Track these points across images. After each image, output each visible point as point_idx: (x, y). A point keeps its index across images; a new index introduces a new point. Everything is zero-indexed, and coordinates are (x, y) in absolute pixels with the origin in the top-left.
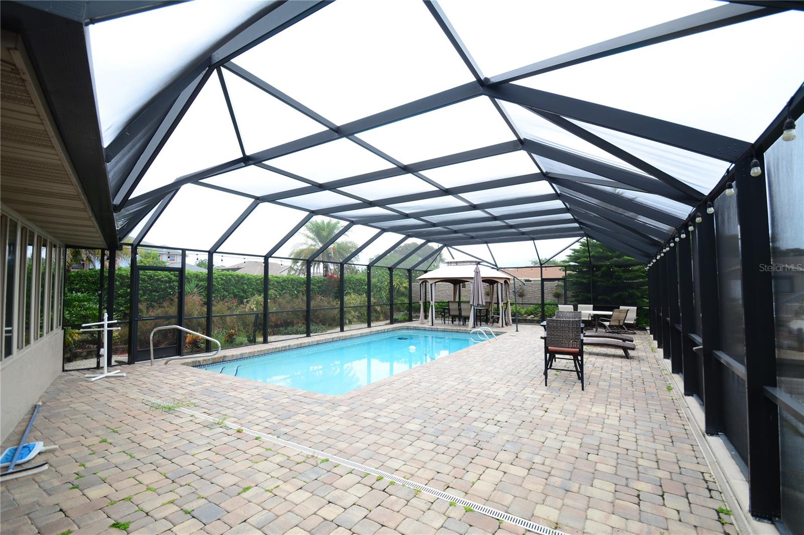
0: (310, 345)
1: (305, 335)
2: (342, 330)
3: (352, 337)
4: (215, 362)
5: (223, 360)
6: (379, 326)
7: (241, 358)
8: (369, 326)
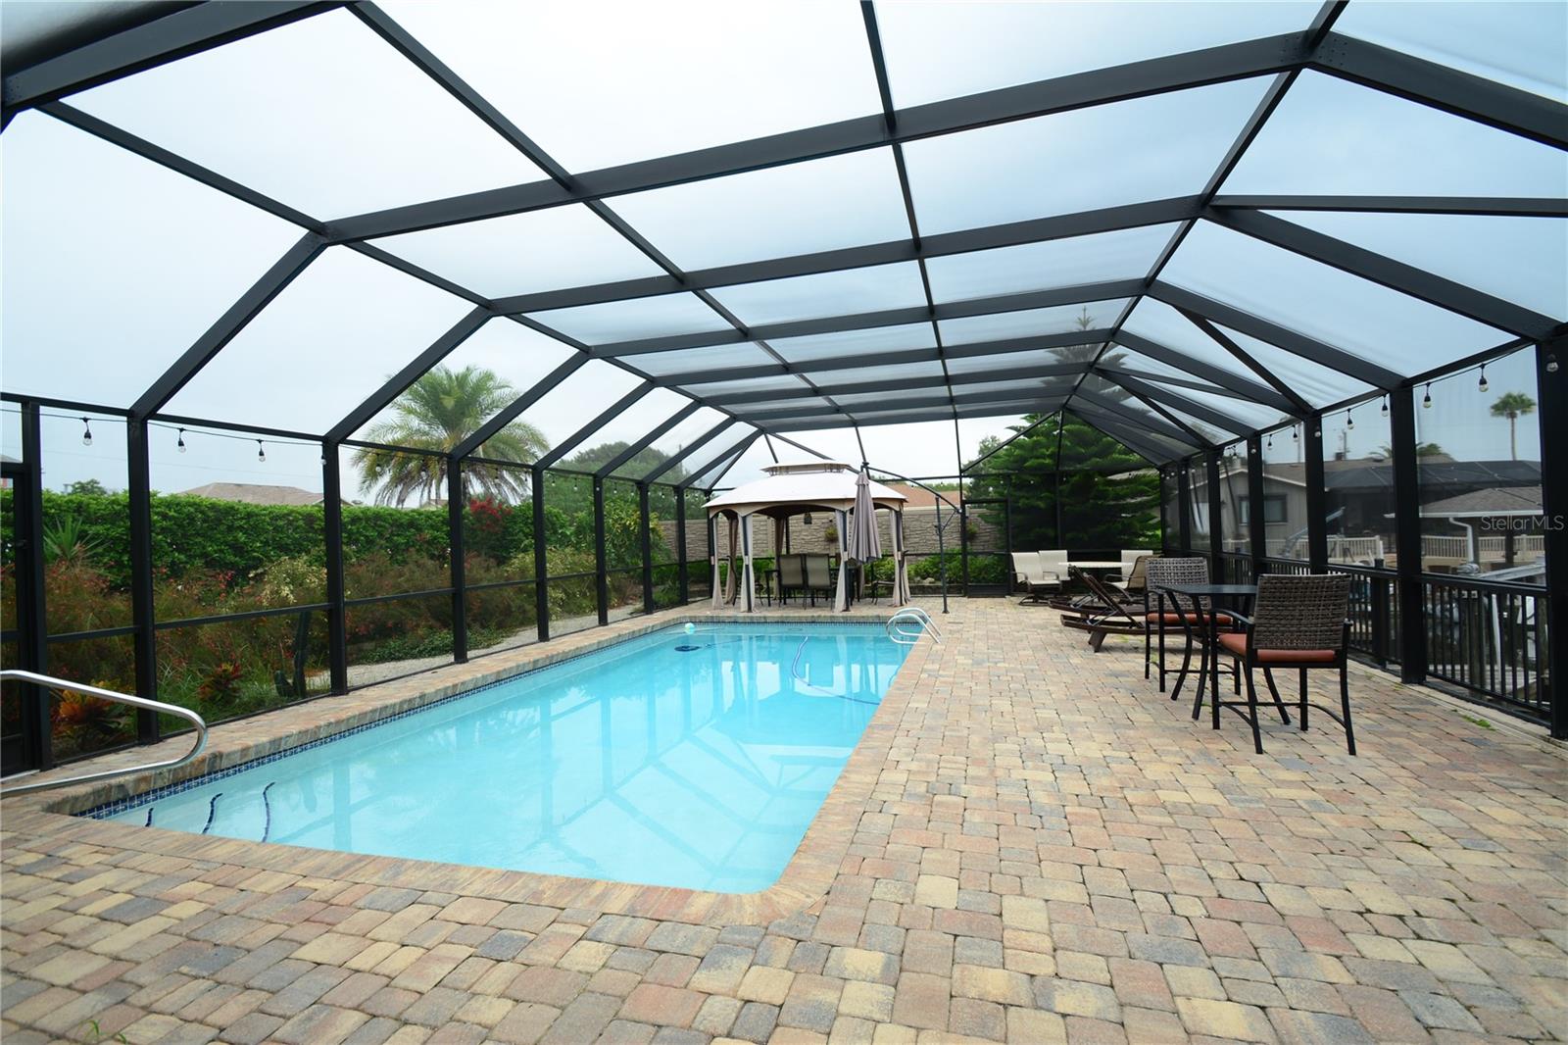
0: (478, 688)
1: (451, 658)
2: (544, 636)
3: (578, 653)
4: (180, 780)
5: (213, 769)
6: (623, 620)
7: (276, 752)
8: (603, 621)
